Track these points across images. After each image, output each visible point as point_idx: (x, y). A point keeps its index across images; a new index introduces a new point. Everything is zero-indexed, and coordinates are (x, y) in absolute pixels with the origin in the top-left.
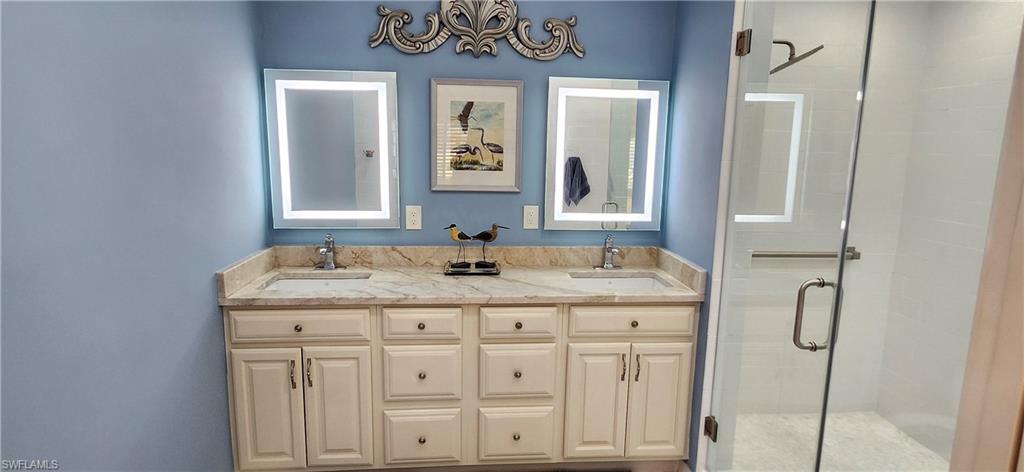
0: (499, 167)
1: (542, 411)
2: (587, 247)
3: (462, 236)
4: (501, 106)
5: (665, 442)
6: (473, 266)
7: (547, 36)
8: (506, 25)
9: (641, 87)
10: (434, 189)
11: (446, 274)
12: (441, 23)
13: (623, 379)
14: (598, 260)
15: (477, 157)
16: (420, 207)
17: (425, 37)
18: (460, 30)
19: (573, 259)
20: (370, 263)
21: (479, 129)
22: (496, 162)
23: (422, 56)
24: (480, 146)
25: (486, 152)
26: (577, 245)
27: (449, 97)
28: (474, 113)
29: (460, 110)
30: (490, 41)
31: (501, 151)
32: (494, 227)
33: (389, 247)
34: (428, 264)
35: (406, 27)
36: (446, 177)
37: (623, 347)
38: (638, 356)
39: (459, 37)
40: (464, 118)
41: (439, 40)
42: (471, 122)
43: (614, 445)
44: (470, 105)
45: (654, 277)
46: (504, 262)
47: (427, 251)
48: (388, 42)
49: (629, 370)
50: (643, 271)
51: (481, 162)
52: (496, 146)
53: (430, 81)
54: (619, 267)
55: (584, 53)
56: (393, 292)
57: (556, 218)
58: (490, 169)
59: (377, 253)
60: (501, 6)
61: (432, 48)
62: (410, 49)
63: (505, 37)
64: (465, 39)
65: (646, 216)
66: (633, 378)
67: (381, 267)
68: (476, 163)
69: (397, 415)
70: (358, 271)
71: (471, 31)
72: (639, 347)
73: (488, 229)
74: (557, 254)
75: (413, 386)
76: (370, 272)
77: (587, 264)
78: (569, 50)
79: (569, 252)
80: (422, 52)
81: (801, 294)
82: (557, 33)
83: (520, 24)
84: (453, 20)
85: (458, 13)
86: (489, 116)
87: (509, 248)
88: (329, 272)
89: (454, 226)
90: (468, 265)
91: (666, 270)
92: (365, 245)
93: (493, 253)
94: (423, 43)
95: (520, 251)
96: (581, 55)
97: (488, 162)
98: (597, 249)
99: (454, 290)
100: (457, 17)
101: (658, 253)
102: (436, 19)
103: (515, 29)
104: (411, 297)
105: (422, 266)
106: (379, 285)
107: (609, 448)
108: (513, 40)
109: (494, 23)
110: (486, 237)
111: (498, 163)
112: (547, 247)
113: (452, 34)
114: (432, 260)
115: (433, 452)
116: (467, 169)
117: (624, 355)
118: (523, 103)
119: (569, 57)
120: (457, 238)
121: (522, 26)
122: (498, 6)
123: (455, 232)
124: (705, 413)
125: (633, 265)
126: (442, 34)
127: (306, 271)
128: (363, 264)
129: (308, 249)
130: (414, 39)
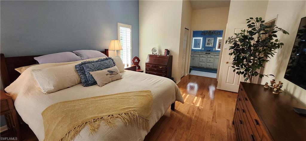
1: (212, 64)
7: (217, 33)
16: (204, 48)
23: (206, 35)
24: (210, 43)
27: (207, 39)
33: (201, 51)
36: (207, 46)
40: (209, 41)
46: (211, 53)
69: (200, 63)
73: (210, 50)
75: (202, 61)
78: (219, 34)
86: (211, 40)
89: (207, 50)
102: (207, 32)
103: (214, 33)
110: (209, 51)
114: (204, 53)
115: (202, 66)
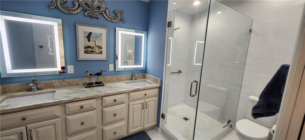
0: (101, 53)
1: (122, 123)
2: (127, 75)
3: (90, 75)
4: (101, 34)
5: (152, 122)
6: (94, 84)
7: (114, 15)
8: (102, 10)
9: (136, 32)
10: (78, 60)
11: (86, 87)
12: (79, 5)
13: (143, 109)
14: (130, 78)
15: (94, 50)
16: (73, 66)
17: (73, 9)
18: (86, 9)
19: (124, 78)
20: (53, 86)
21: (94, 41)
22: (100, 51)
23: (72, 15)
24: (94, 46)
25: (97, 48)
26: (125, 74)
28: (92, 36)
29: (87, 35)
30: (97, 14)
31: (101, 48)
32: (102, 71)
33: (61, 80)
34: (77, 84)
35: (65, 4)
36: (83, 56)
37: (143, 101)
38: (146, 102)
39: (86, 11)
41: (78, 11)
42: (91, 39)
43: (141, 126)
44: (90, 33)
45: (145, 81)
46: (104, 81)
47: (77, 80)
48: (56, 8)
49: (144, 106)
50: (142, 80)
51: (95, 51)
52: (99, 46)
53: (75, 24)
54: (136, 79)
55: (125, 22)
56: (69, 97)
57: (119, 67)
58: (98, 54)
59: (56, 83)
60: (100, 4)
61: (76, 13)
62: (67, 12)
63: (102, 13)
64: (88, 12)
65: (142, 66)
66: (145, 108)
67: (58, 87)
68: (93, 51)
70: (49, 90)
71: (90, 9)
72: (147, 100)
73: (100, 72)
74: (119, 77)
75: (79, 128)
76: (55, 90)
77: (128, 79)
78: (121, 20)
79: (123, 77)
80: (72, 14)
81: (192, 84)
82: (118, 15)
83: (107, 10)
84: (84, 5)
85: (85, 3)
86: (97, 37)
87: (106, 77)
88: (34, 92)
89: (87, 72)
90: (92, 84)
91: (148, 79)
92: (50, 80)
93: (100, 79)
94: (72, 11)
95: (109, 77)
96: (124, 22)
97: (98, 52)
98: (130, 75)
99: (92, 93)
100: (85, 4)
101: (145, 74)
102: (77, 3)
103: (105, 12)
104: (77, 98)
105: (75, 85)
106: (61, 95)
107: (140, 127)
108: (105, 15)
109: (98, 8)
110: (99, 74)
111: (101, 52)
112: (116, 76)
113: (83, 9)
114: (79, 83)
116: (90, 53)
117: (143, 103)
118: (108, 34)
119: (121, 22)
120: (89, 75)
121: (107, 11)
122: (99, 3)
123: (88, 74)
124: (161, 113)
125: (139, 78)
126: (79, 8)
127: (22, 93)
128: (50, 87)
129: (22, 85)
130: (69, 9)
